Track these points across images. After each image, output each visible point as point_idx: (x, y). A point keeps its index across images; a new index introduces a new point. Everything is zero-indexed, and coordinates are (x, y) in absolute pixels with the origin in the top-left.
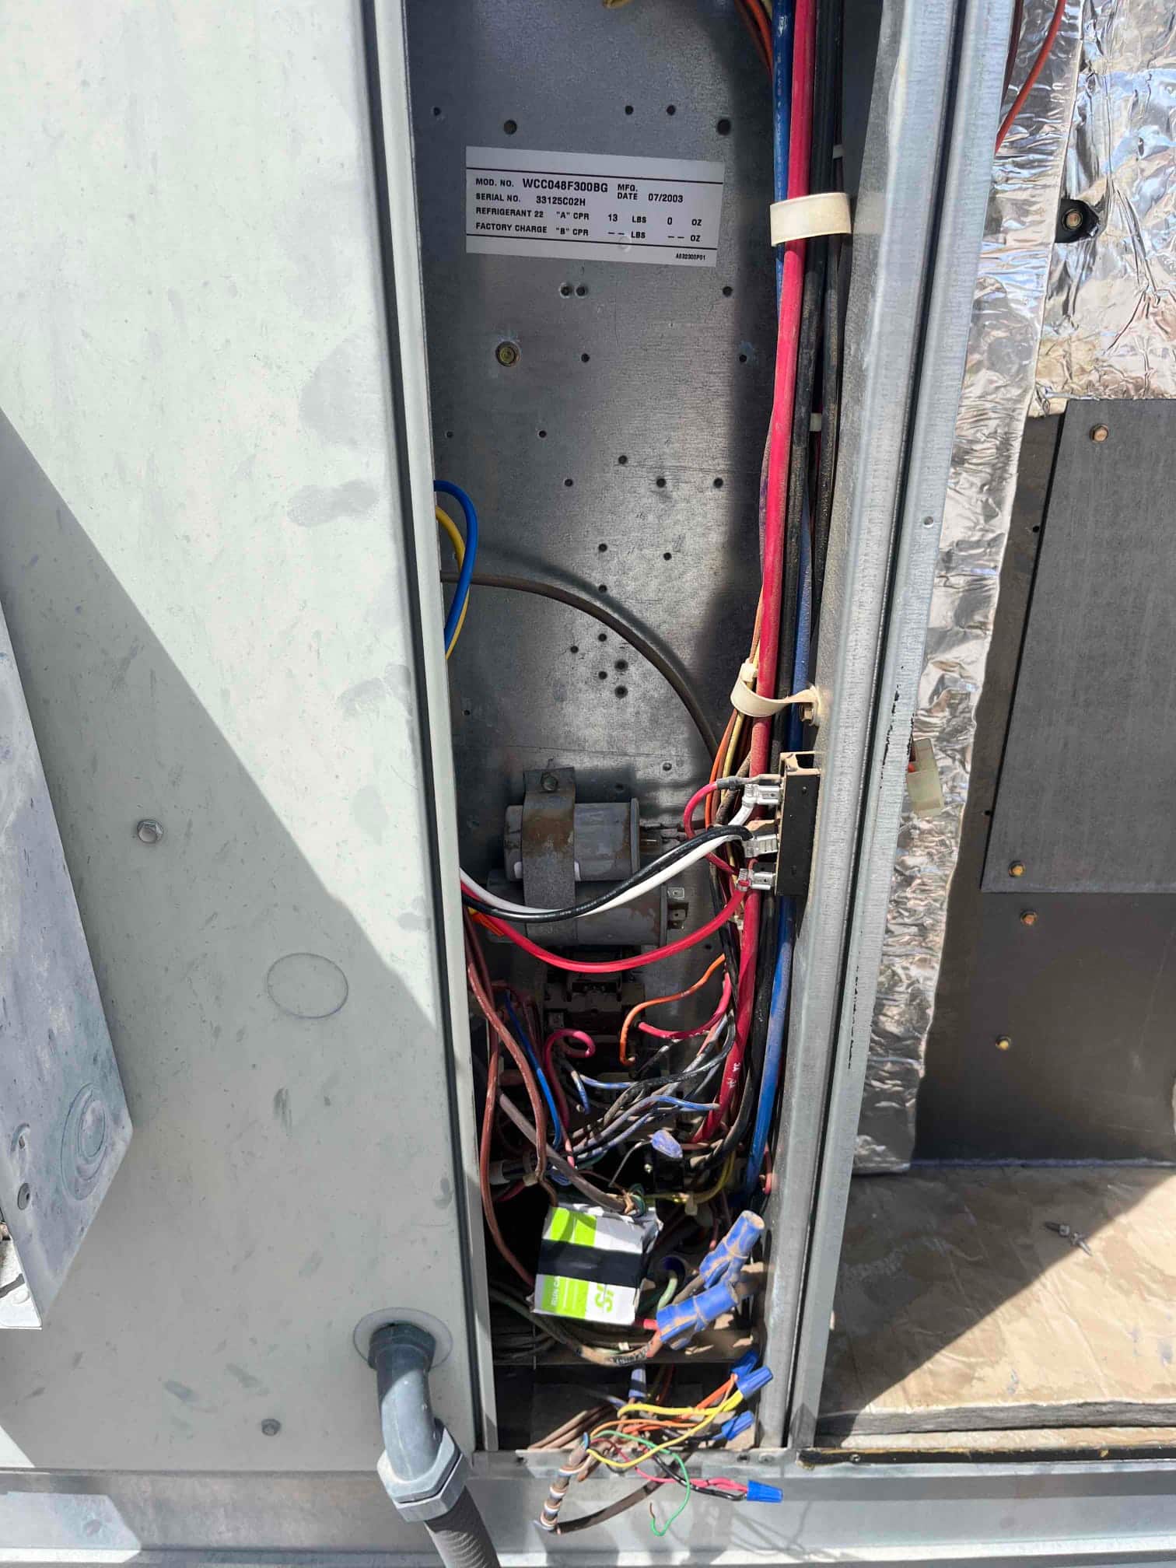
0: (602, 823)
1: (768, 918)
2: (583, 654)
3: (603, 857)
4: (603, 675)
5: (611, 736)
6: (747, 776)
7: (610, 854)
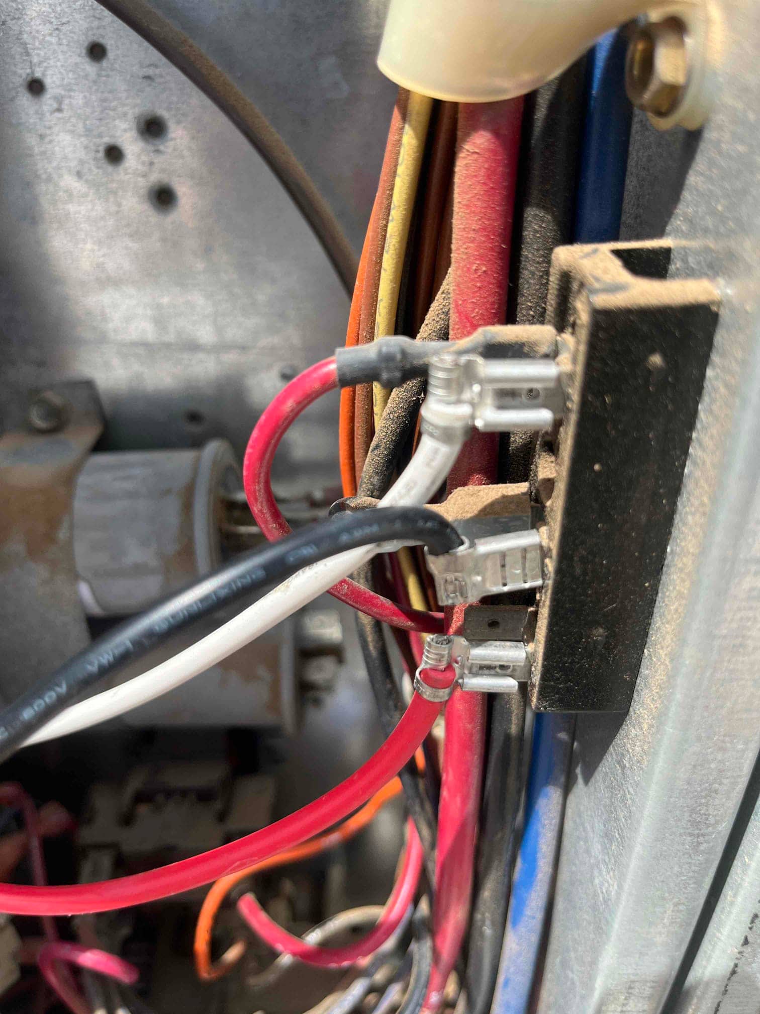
0: (132, 495)
1: (508, 737)
2: (59, 100)
3: (139, 570)
4: (114, 154)
5: (159, 307)
6: (444, 335)
7: (153, 562)
